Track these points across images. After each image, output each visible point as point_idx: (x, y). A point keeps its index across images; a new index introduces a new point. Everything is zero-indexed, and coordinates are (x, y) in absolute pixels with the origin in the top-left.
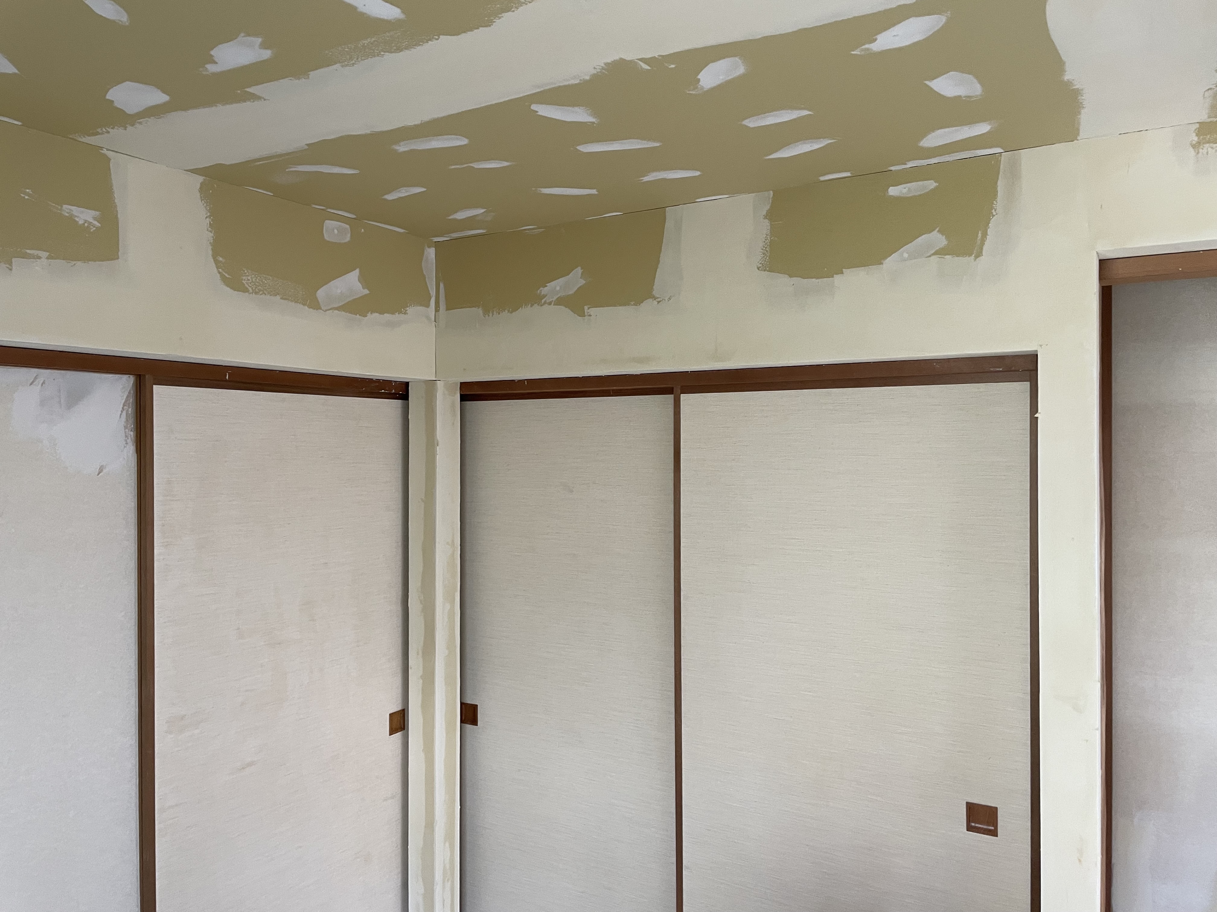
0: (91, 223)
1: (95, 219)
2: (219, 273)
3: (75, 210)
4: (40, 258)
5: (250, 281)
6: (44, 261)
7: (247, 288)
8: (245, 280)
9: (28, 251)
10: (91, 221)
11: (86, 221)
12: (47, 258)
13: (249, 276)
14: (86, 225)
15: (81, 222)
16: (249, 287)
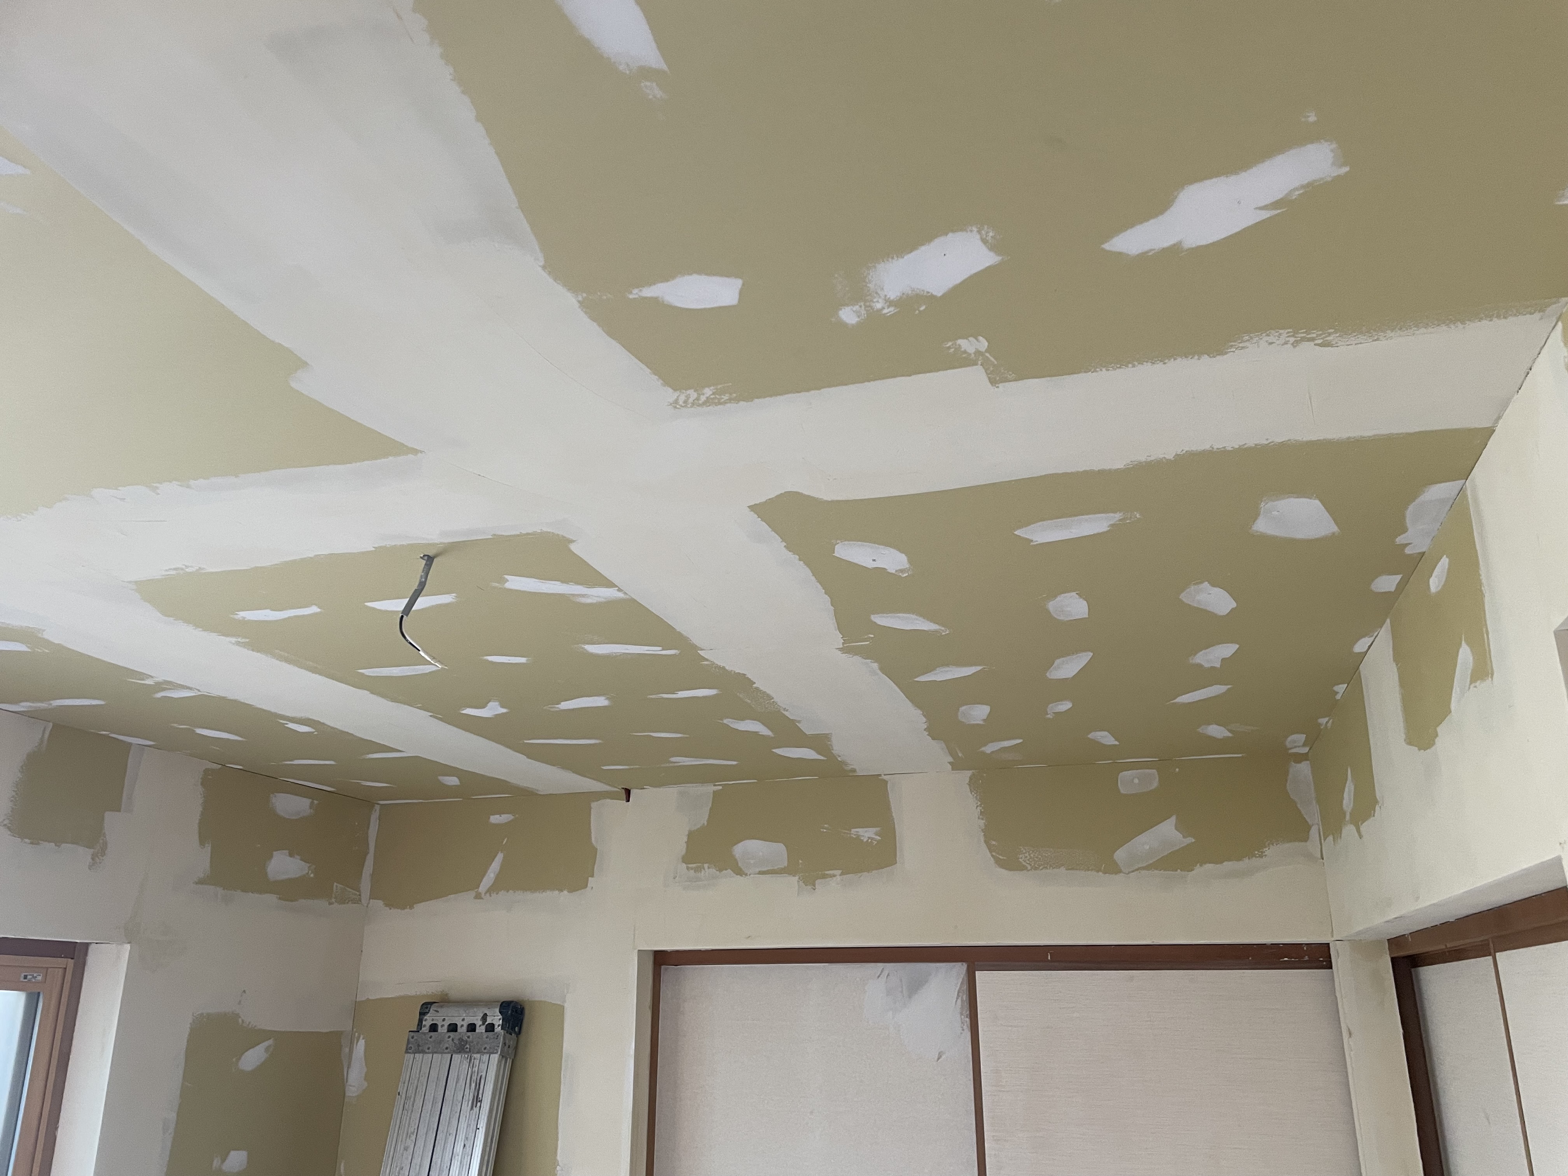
0: (873, 838)
1: (876, 834)
2: (992, 856)
3: (861, 831)
4: (834, 876)
5: (1028, 857)
6: (839, 878)
7: (1024, 866)
8: (1022, 858)
9: (826, 872)
10: (873, 837)
11: (869, 838)
12: (840, 875)
13: (1026, 853)
14: (870, 840)
15: (865, 840)
16: (1027, 865)
